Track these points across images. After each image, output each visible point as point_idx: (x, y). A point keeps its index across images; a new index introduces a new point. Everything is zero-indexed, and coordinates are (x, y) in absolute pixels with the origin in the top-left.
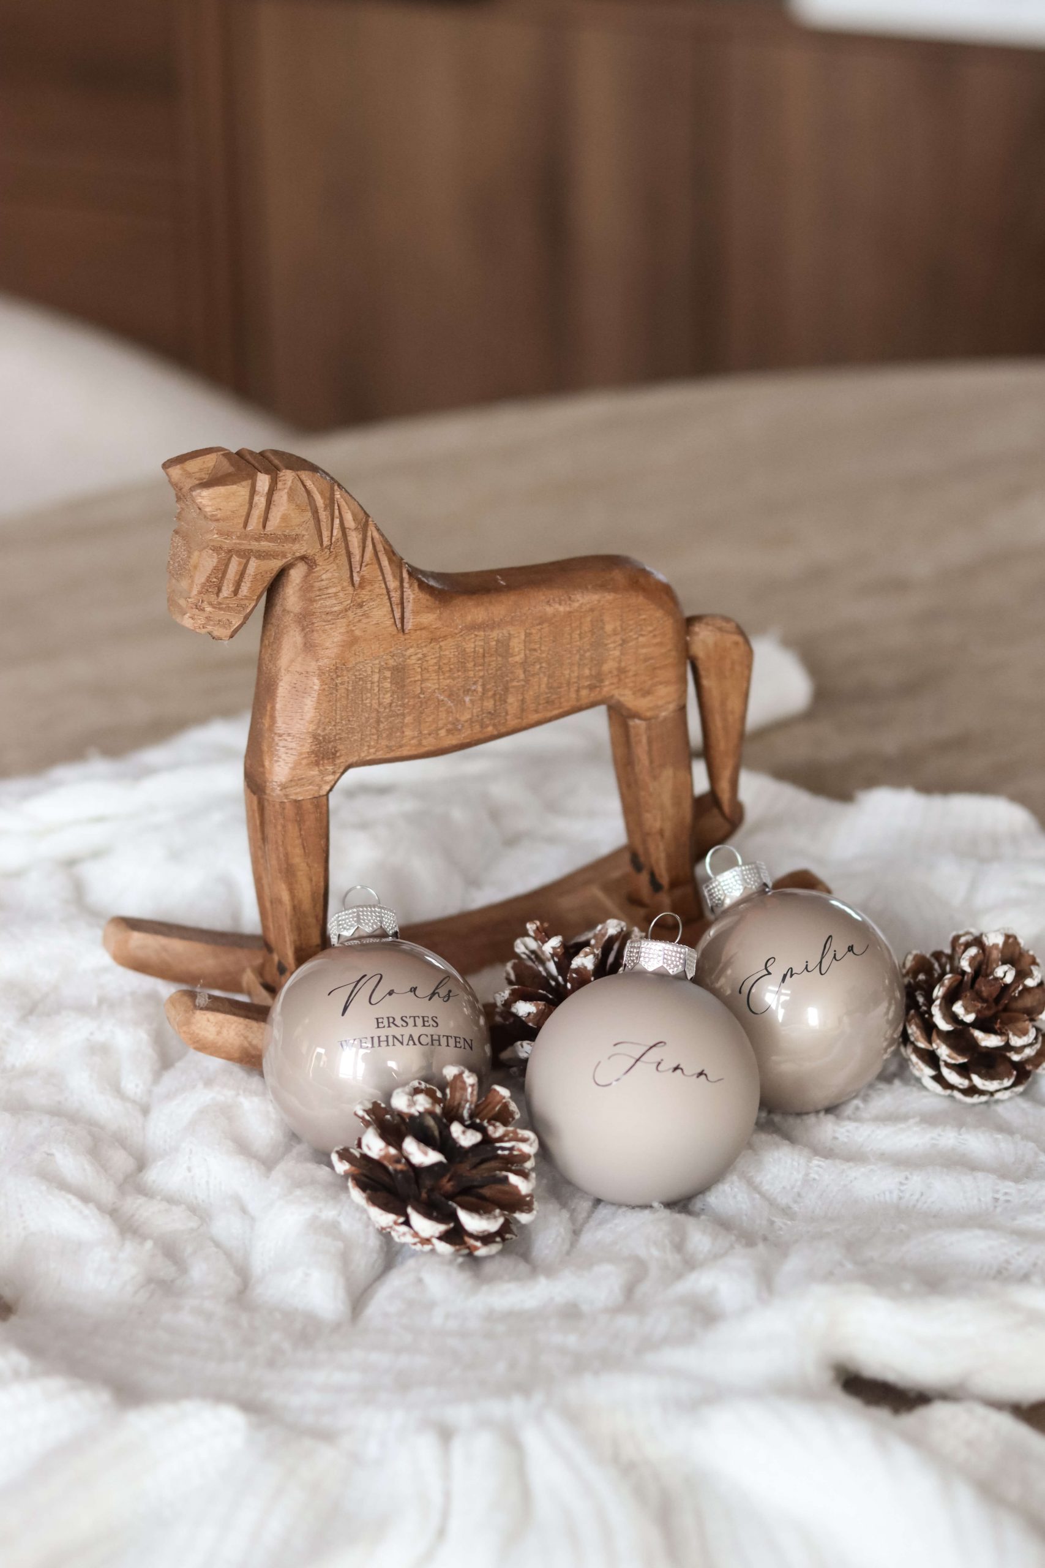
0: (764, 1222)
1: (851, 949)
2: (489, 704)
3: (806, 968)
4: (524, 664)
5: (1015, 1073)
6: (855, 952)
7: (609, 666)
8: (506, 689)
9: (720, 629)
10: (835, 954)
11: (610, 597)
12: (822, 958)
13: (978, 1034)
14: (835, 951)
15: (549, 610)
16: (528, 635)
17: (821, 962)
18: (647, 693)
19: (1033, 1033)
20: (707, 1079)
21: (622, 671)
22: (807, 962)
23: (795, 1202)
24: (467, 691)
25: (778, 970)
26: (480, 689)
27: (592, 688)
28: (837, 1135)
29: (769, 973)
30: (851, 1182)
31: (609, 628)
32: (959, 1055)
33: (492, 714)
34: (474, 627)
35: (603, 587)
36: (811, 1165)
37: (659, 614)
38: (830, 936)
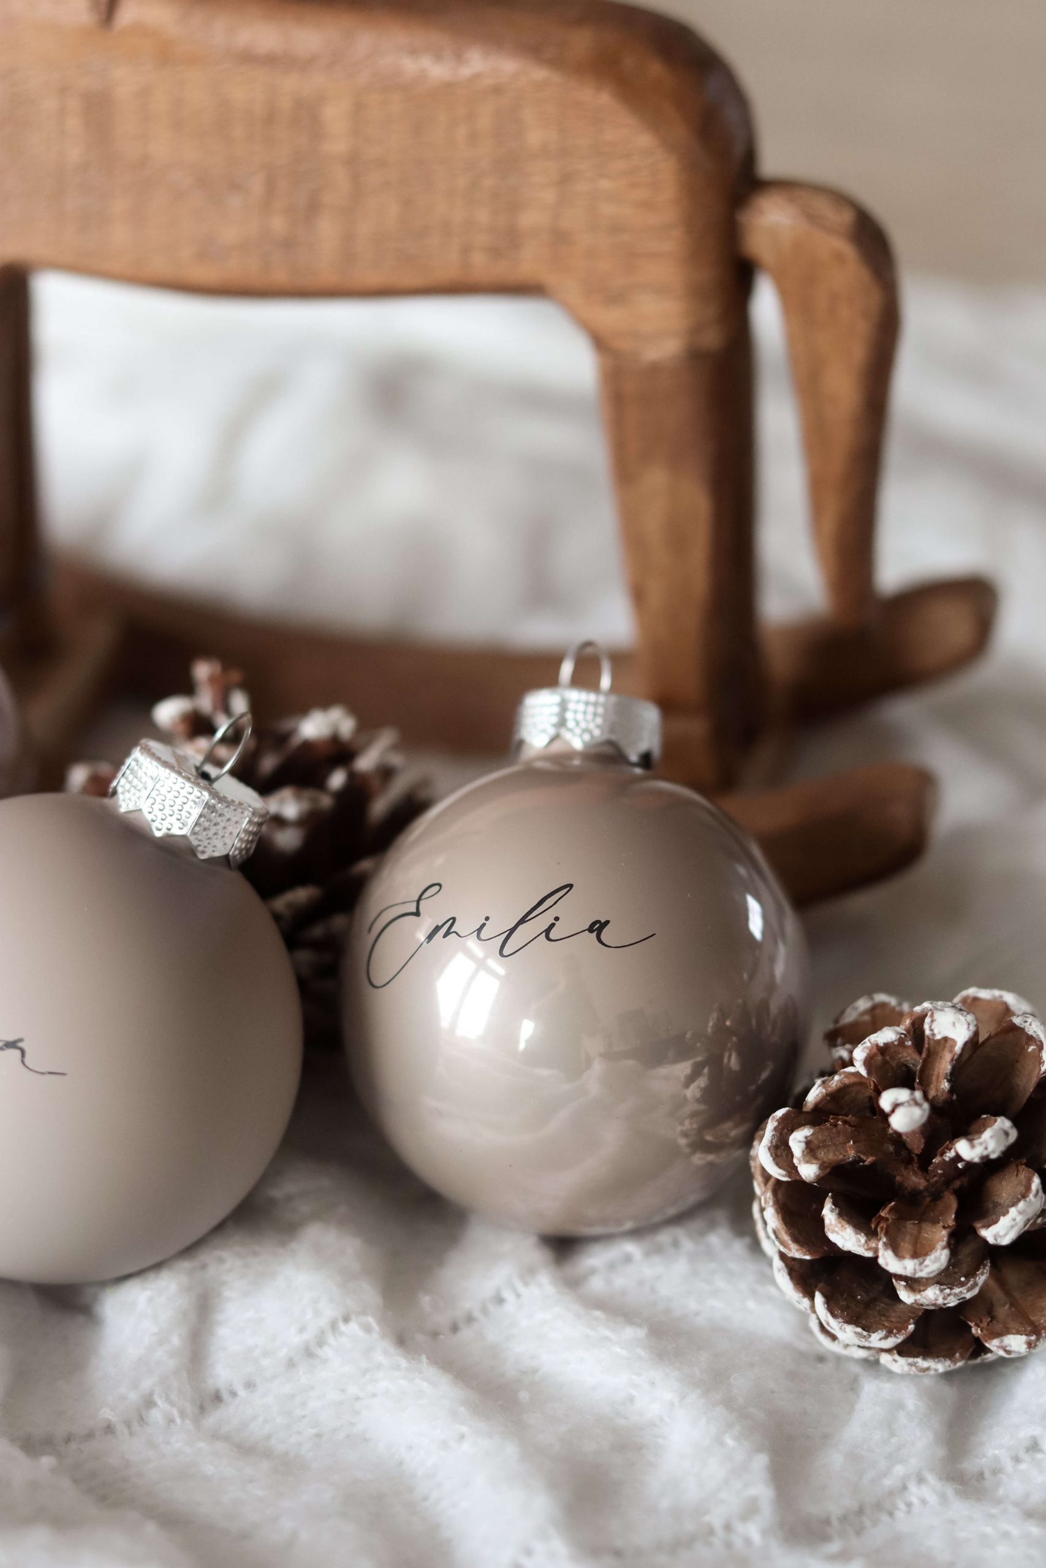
0: (133, 1396)
1: (597, 928)
2: (278, 224)
3: (480, 930)
4: (352, 161)
5: (911, 1327)
6: (603, 937)
7: (530, 219)
8: (314, 207)
9: (812, 218)
10: (553, 925)
11: (540, 73)
12: (522, 921)
13: (829, 1214)
14: (557, 919)
15: (410, 66)
16: (359, 107)
17: (512, 930)
18: (616, 298)
19: (937, 1260)
20: (23, 1062)
21: (560, 238)
22: (487, 919)
23: (250, 1385)
24: (235, 186)
25: (433, 914)
26: (257, 185)
27: (495, 252)
28: (508, 1295)
29: (417, 914)
30: (374, 1395)
31: (535, 137)
32: (796, 1240)
33: (288, 244)
34: (248, 58)
35: (534, 51)
36: (343, 1327)
37: (645, 140)
38: (571, 886)
